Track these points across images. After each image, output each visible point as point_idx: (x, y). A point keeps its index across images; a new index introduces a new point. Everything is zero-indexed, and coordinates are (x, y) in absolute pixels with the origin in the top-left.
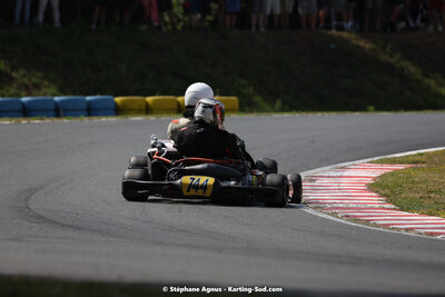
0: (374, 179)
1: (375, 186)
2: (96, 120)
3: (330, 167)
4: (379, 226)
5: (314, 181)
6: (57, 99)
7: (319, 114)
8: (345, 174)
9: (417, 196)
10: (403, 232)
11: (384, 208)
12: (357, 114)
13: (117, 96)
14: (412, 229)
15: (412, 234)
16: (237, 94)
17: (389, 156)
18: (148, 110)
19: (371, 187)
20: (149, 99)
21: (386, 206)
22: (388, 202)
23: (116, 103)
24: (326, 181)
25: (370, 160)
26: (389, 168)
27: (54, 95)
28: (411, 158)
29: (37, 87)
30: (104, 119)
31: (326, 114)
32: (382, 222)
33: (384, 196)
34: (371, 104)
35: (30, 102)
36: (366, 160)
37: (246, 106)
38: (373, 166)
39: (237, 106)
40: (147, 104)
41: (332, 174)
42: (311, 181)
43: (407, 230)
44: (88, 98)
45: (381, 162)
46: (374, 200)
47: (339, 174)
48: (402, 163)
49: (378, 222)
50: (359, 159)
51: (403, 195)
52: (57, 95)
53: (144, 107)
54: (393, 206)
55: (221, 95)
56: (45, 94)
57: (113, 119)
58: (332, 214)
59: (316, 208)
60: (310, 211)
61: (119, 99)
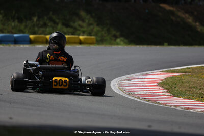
0: (162, 80)
1: (162, 84)
2: (17, 46)
3: (140, 74)
4: (161, 104)
5: (130, 80)
7: (138, 47)
8: (147, 77)
9: (184, 89)
10: (173, 107)
11: (165, 95)
12: (158, 47)
13: (31, 34)
14: (178, 106)
15: (177, 108)
16: (96, 35)
17: (172, 69)
18: (47, 42)
19: (160, 84)
20: (48, 37)
21: (166, 94)
22: (168, 92)
23: (30, 39)
24: (136, 80)
25: (161, 70)
26: (171, 75)
28: (183, 70)
30: (22, 46)
31: (141, 47)
32: (162, 102)
33: (166, 89)
34: (166, 42)
36: (159, 71)
37: (100, 41)
38: (163, 73)
39: (95, 41)
41: (140, 77)
42: (129, 80)
43: (175, 106)
44: (15, 35)
45: (167, 72)
46: (160, 91)
47: (144, 77)
48: (178, 72)
49: (161, 102)
50: (156, 70)
51: (176, 89)
53: (45, 40)
54: (170, 94)
55: (87, 35)
57: (27, 46)
58: (137, 98)
59: (129, 94)
60: (126, 96)
61: (32, 36)
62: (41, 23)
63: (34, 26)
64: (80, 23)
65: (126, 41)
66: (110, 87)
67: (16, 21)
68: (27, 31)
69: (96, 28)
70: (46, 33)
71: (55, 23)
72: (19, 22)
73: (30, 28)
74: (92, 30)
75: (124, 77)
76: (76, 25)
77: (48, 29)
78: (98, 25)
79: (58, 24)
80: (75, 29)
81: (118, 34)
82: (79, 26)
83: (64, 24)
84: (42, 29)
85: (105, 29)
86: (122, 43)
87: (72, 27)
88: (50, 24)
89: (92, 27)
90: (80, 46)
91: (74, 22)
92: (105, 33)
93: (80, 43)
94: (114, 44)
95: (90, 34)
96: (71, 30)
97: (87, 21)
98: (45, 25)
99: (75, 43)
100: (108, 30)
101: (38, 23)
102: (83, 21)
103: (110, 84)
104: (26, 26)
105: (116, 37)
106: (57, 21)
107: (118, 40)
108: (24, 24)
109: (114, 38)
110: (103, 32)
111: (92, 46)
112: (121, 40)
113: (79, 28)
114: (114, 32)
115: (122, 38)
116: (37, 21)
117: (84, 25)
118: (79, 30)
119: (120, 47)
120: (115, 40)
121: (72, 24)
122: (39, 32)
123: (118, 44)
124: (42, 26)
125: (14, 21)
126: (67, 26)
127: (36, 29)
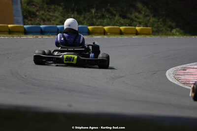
6: (58, 26)
13: (89, 26)
16: (152, 26)
18: (105, 33)
20: (106, 28)
23: (88, 29)
27: (57, 25)
29: (49, 20)
35: (45, 28)
37: (156, 32)
39: (151, 32)
40: (104, 30)
42: (184, 70)
52: (59, 25)
55: (143, 27)
56: (53, 24)
59: (184, 84)
60: (181, 85)
61: (90, 28)
62: (99, 15)
63: (92, 18)
64: (137, 14)
65: (181, 31)
66: (166, 76)
67: (76, 13)
68: (86, 23)
69: (152, 20)
70: (104, 24)
71: (112, 14)
72: (78, 14)
73: (88, 20)
74: (148, 21)
75: (180, 67)
76: (133, 16)
77: (105, 21)
78: (154, 16)
79: (115, 16)
80: (132, 20)
81: (174, 24)
82: (136, 17)
83: (121, 16)
84: (99, 20)
85: (161, 20)
86: (178, 33)
87: (129, 18)
88: (107, 16)
89: (148, 18)
90: (136, 37)
91: (131, 14)
92: (161, 24)
93: (137, 33)
94: (170, 35)
95: (146, 25)
96: (128, 21)
97: (143, 13)
98: (103, 17)
99: (132, 34)
100: (164, 22)
101: (96, 14)
102: (140, 12)
103: (165, 73)
104: (85, 18)
105: (172, 28)
106: (115, 12)
107: (174, 31)
108: (83, 16)
109: (169, 29)
110: (159, 23)
111: (148, 37)
112: (177, 31)
113: (136, 19)
114: (170, 23)
115: (177, 29)
116: (95, 12)
117: (141, 16)
118: (136, 21)
119: (175, 37)
120: (171, 31)
121: (129, 15)
122: (97, 24)
123: (173, 35)
124: (100, 18)
125: (73, 13)
126: (124, 17)
127: (94, 20)
